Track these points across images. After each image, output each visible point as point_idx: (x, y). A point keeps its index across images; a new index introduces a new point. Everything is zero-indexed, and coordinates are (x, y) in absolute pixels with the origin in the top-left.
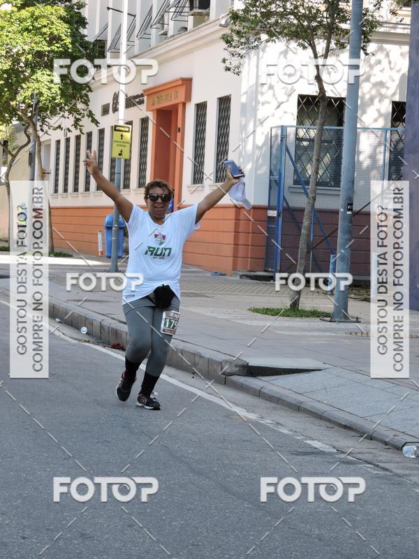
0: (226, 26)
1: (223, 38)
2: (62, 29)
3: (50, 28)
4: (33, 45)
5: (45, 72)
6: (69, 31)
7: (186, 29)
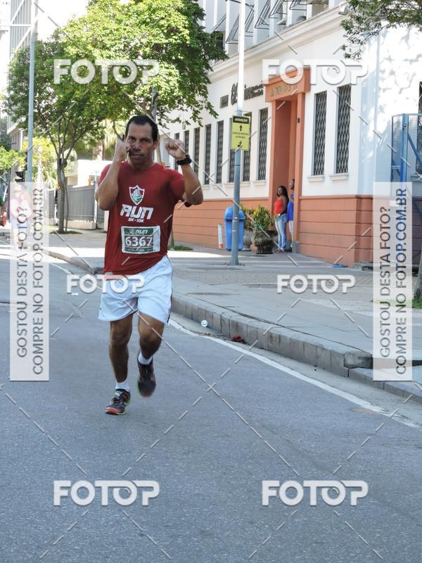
0: (345, 14)
1: (343, 24)
2: (179, 21)
3: (168, 21)
4: (151, 38)
5: (162, 65)
6: (187, 22)
7: (305, 18)
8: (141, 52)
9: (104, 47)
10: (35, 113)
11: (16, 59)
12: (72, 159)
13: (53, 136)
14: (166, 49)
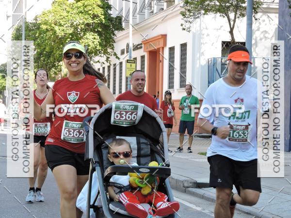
0: (183, 7)
1: (181, 13)
2: (99, 11)
3: (93, 11)
4: (84, 20)
6: (103, 12)
7: (163, 9)
8: (79, 27)
9: (60, 25)
11: (15, 31)
14: (92, 25)
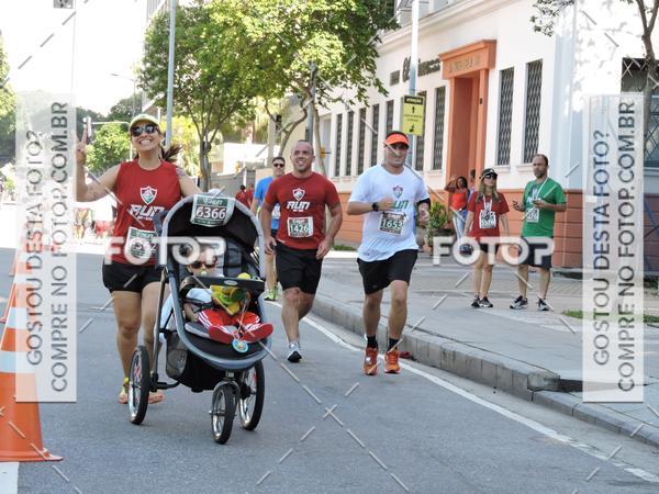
4: (310, 4)
5: (324, 35)
8: (298, 20)
9: (256, 14)
10: (175, 89)
11: (153, 27)
12: (217, 142)
13: (196, 115)
14: (328, 16)
